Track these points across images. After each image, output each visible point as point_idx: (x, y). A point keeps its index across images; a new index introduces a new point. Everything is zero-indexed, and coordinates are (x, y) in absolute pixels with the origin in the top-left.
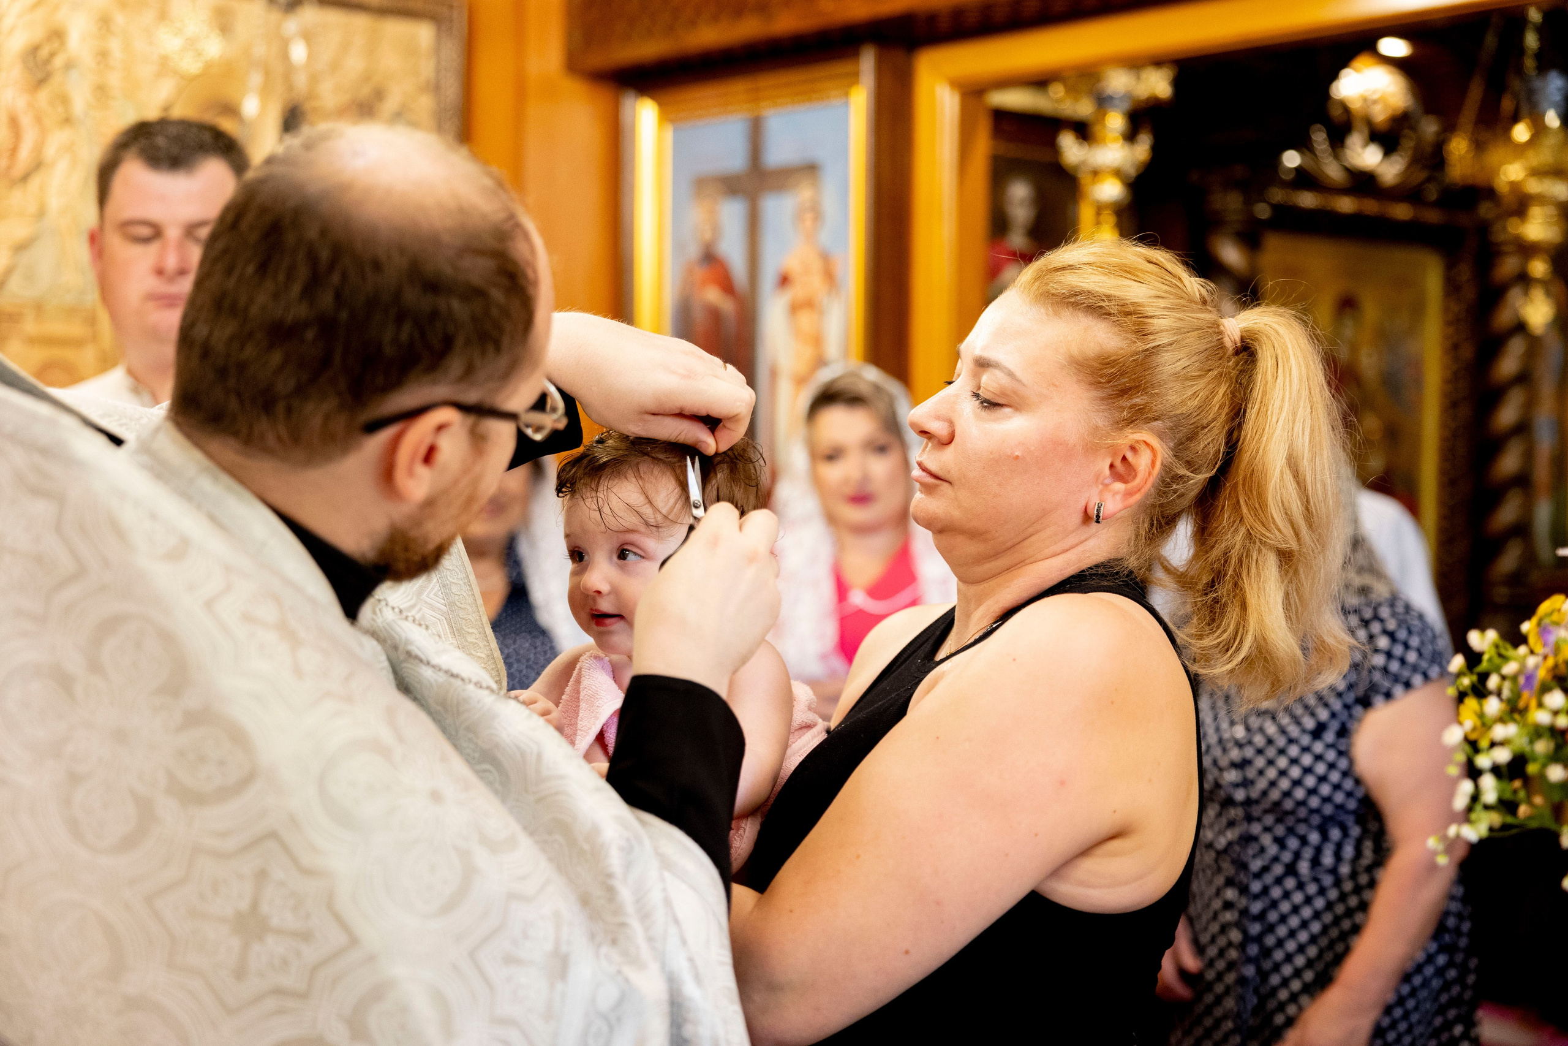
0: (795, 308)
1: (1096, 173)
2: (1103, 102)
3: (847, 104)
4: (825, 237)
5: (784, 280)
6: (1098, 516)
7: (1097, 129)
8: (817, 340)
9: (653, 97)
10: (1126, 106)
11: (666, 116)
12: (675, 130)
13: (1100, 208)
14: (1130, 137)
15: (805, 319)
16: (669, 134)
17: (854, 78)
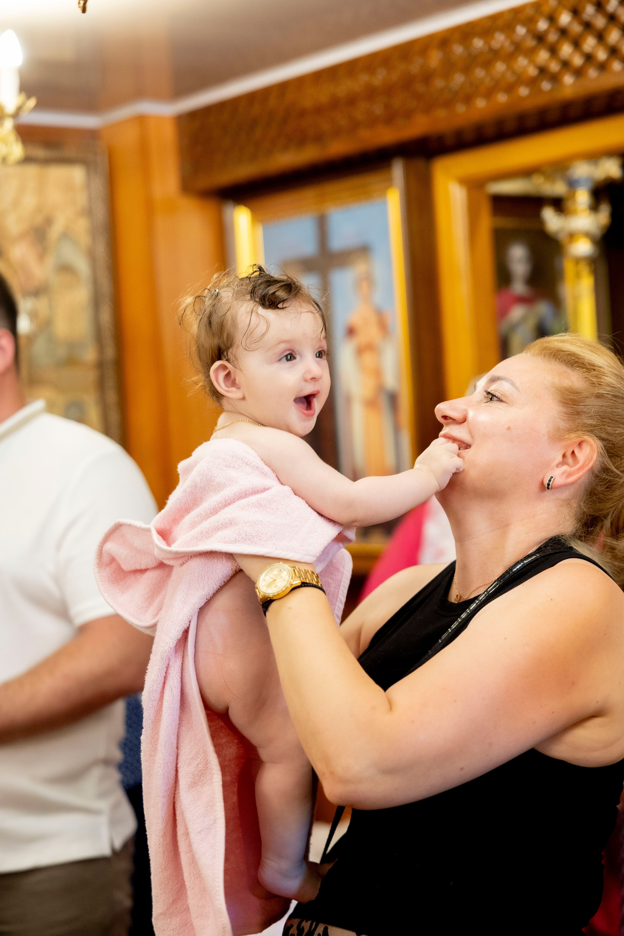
0: (360, 351)
1: (572, 236)
2: (572, 184)
3: (385, 203)
4: (378, 297)
5: (351, 332)
6: (549, 485)
7: (569, 205)
8: (378, 373)
9: (246, 205)
10: (590, 185)
11: (256, 218)
12: (264, 229)
13: (578, 260)
14: (594, 208)
15: (368, 359)
16: (260, 231)
17: (389, 183)
